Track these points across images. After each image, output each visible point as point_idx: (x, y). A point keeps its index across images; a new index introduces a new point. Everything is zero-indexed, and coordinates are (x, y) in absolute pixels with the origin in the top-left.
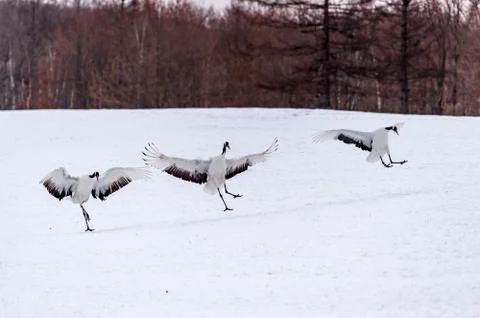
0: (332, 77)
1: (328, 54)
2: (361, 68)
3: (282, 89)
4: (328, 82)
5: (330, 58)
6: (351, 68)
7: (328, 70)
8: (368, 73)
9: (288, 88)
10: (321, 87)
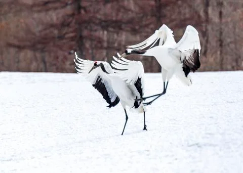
0: (85, 33)
1: (80, 8)
2: (116, 22)
3: (33, 47)
4: (81, 37)
5: (83, 12)
6: (105, 21)
7: (80, 24)
8: (123, 26)
9: (39, 46)
10: (73, 43)
